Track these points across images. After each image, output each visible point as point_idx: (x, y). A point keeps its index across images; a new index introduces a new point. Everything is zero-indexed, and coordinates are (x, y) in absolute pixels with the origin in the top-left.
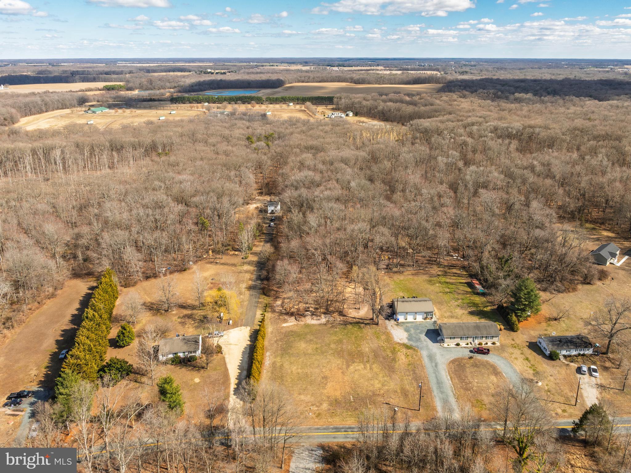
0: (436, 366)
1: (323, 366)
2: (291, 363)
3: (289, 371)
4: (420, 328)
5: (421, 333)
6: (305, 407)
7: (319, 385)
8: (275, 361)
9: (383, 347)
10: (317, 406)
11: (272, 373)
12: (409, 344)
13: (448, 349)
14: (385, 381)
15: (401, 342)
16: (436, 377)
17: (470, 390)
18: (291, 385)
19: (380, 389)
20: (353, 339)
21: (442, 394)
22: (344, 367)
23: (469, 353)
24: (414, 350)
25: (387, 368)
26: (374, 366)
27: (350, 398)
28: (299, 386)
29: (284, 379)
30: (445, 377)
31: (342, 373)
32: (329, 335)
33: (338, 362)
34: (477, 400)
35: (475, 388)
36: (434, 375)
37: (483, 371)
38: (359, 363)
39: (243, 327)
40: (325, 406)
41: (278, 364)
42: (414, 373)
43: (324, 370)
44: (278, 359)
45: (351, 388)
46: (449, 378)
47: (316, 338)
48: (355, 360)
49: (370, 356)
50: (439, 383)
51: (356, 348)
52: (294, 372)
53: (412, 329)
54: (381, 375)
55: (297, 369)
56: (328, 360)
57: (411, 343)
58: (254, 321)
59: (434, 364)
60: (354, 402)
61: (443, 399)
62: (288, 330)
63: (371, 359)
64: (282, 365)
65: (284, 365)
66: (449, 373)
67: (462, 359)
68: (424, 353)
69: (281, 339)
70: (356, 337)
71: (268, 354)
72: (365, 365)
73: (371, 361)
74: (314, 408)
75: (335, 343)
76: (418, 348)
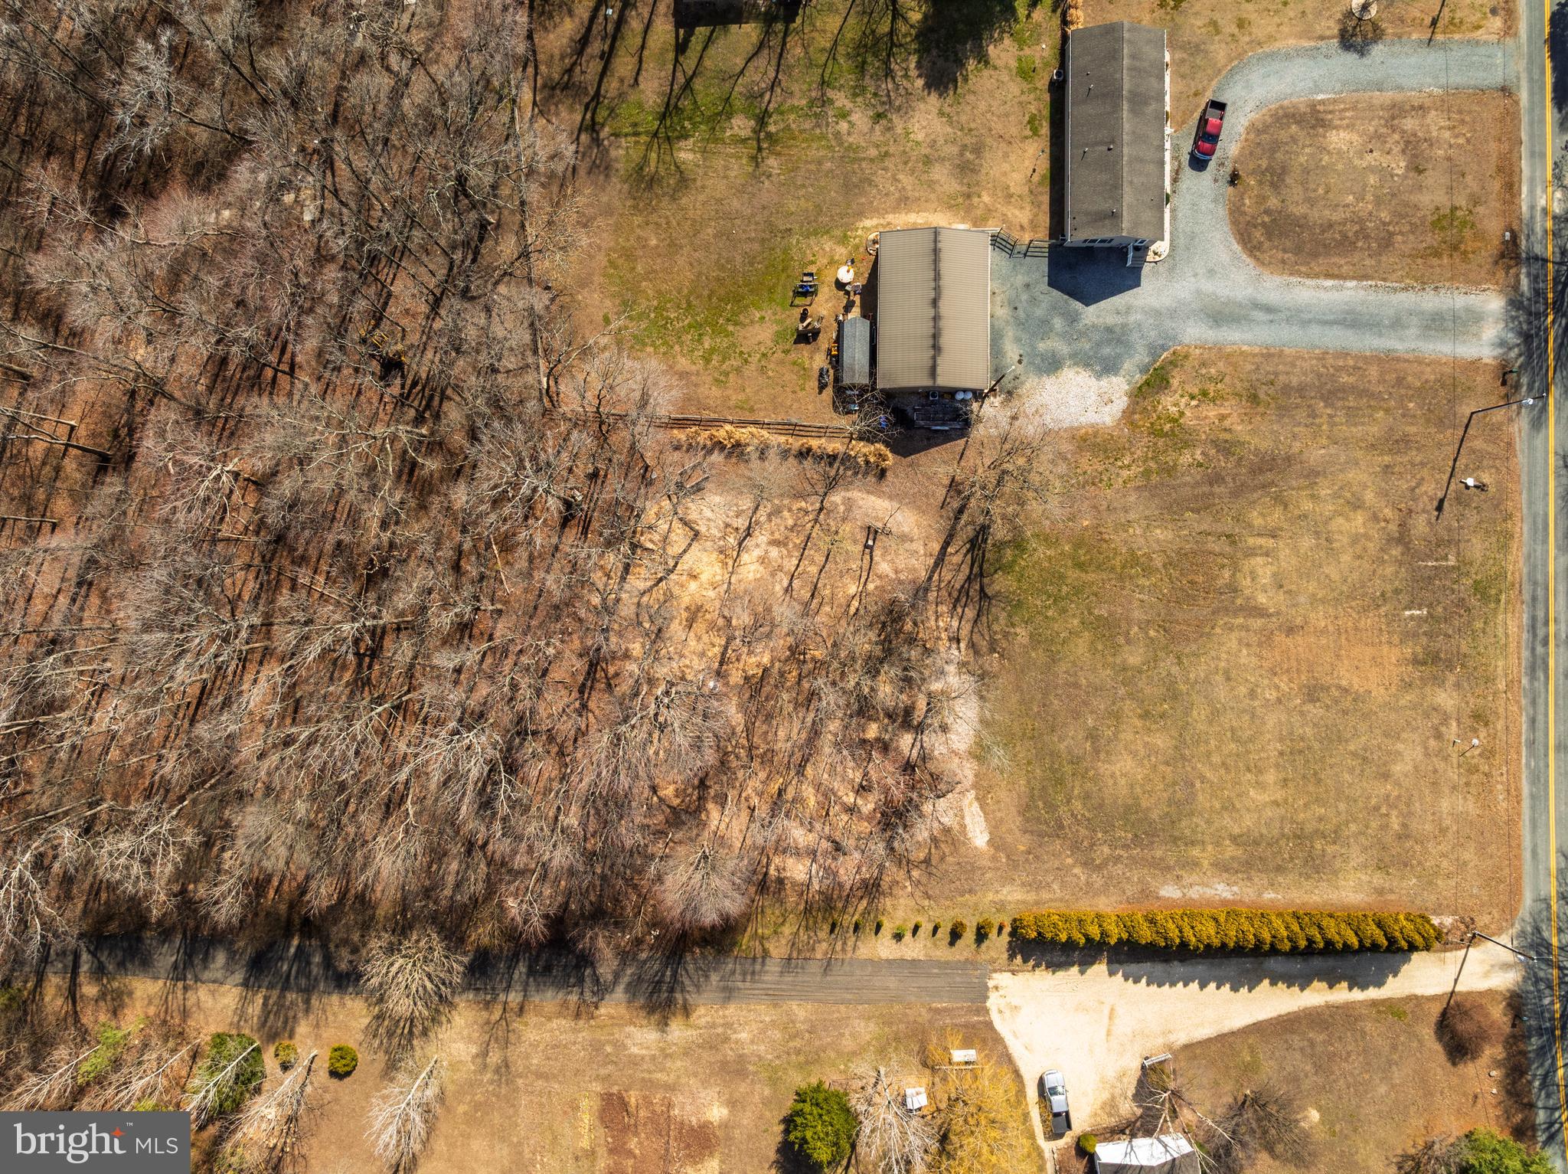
0: (1269, 309)
1: (1252, 694)
2: (1229, 807)
3: (1269, 813)
4: (1039, 312)
5: (1073, 319)
6: (1446, 758)
7: (1345, 712)
8: (1215, 865)
9: (1147, 473)
10: (1445, 721)
11: (1279, 869)
12: (1139, 378)
13: (1182, 241)
14: (1336, 496)
15: (1121, 403)
16: (1326, 323)
17: (1391, 234)
18: (1342, 806)
19: (1375, 518)
20: (1091, 577)
21: (1404, 327)
22: (1257, 623)
23: (1207, 176)
24: (1173, 363)
25: (1269, 476)
26: (1258, 522)
27: (1412, 617)
28: (1347, 777)
29: (1309, 828)
30: (1325, 296)
31: (1290, 631)
32: (1062, 668)
33: (1234, 644)
34: (1433, 223)
35: (1385, 215)
36: (1315, 330)
37: (1302, 159)
38: (1236, 569)
39: (993, 1002)
40: (1446, 698)
41: (1231, 851)
42: (1301, 390)
43: (1271, 695)
44: (1204, 855)
45: (1365, 610)
46: (1329, 283)
47: (1076, 715)
48: (1220, 582)
49: (1204, 527)
50: (1352, 320)
51: (1148, 571)
52: (1279, 795)
53: (1042, 346)
54: (1307, 506)
55: (1260, 786)
56: (1219, 678)
57: (1128, 365)
58: (945, 965)
59: (1260, 316)
60: (1430, 606)
61: (1428, 328)
62: (1014, 822)
63: (1219, 528)
64: (1235, 839)
65: (1236, 831)
66: (1308, 276)
67: (1236, 213)
68: (1194, 333)
69: (1075, 847)
70: (1080, 566)
71: (1170, 891)
72: (1251, 553)
73: (1228, 525)
74: (1452, 730)
75: (1116, 649)
76: (1164, 348)
